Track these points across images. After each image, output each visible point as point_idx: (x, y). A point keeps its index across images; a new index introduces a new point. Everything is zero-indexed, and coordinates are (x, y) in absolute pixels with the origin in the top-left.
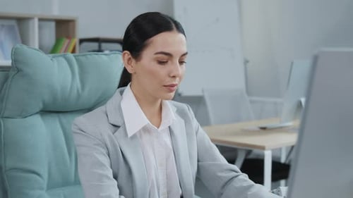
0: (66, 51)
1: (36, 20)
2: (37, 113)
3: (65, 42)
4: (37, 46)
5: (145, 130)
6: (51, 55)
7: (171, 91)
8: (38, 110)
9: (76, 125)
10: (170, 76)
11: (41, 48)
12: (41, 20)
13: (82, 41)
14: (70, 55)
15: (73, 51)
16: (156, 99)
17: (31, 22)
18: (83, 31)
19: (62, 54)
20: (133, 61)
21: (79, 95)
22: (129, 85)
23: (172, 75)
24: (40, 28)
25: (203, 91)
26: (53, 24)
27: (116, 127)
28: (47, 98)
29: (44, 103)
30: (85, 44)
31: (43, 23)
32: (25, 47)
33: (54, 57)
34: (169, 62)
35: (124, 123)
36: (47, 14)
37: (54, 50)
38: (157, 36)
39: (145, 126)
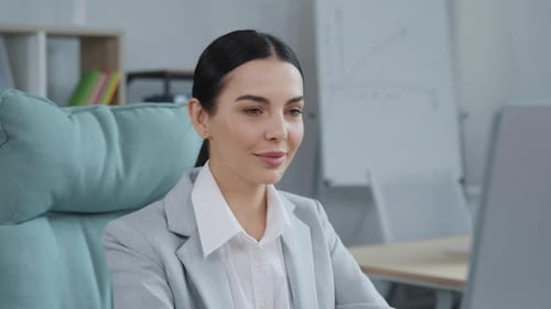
0: (98, 100)
1: (42, 39)
2: (42, 215)
3: (98, 79)
4: (43, 92)
5: (235, 244)
6: (69, 109)
7: (274, 166)
8: (43, 209)
9: (110, 235)
10: (265, 138)
11: (52, 94)
12: (50, 36)
13: (131, 77)
14: (106, 109)
15: (114, 101)
16: (253, 186)
17: (31, 41)
18: (134, 57)
19: (91, 106)
20: (206, 116)
21: (119, 183)
22: (206, 164)
23: (269, 136)
24: (50, 51)
25: (368, 175)
26: (75, 45)
27: (183, 238)
28: (61, 187)
29: (54, 196)
30: (138, 84)
31: (56, 43)
32: (20, 94)
33: (73, 113)
34: (266, 114)
35: (197, 230)
36: (62, 25)
37: (74, 99)
38: (242, 66)
39: (235, 237)
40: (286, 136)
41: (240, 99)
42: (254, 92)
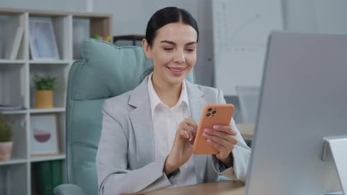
1: (70, 18)
10: (173, 62)
12: (75, 17)
13: (116, 39)
17: (65, 19)
18: (117, 29)
23: (175, 60)
24: (74, 25)
26: (88, 21)
30: (119, 42)
31: (78, 20)
34: (175, 50)
36: (82, 12)
40: (184, 60)
41: (162, 42)
42: (170, 40)
